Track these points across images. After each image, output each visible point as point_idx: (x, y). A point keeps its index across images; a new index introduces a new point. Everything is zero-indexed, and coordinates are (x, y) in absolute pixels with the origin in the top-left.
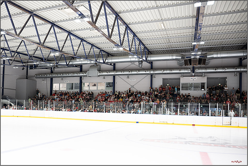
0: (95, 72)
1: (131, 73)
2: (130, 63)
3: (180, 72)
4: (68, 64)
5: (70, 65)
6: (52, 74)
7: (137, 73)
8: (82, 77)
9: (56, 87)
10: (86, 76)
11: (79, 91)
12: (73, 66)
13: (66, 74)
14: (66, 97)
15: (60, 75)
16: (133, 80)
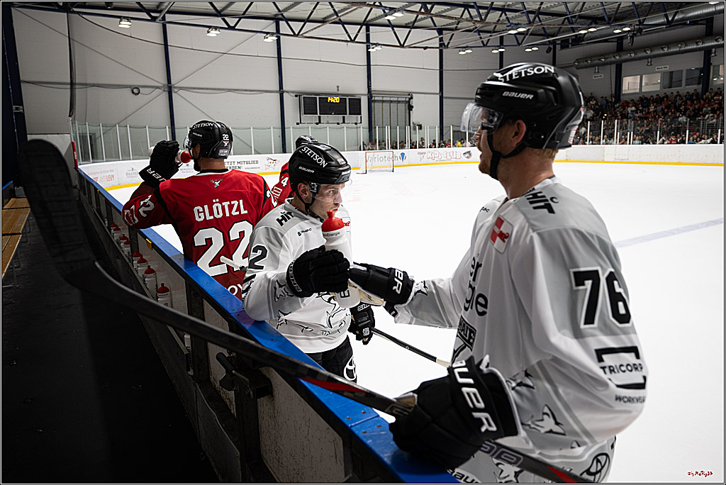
4: (670, 19)
5: (677, 21)
6: (621, 53)
8: (714, 50)
9: (630, 84)
11: (699, 90)
12: (685, 24)
13: (662, 48)
14: (659, 108)
15: (644, 54)
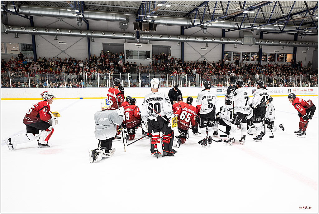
1: (60, 33)
3: (124, 37)
16: (63, 43)
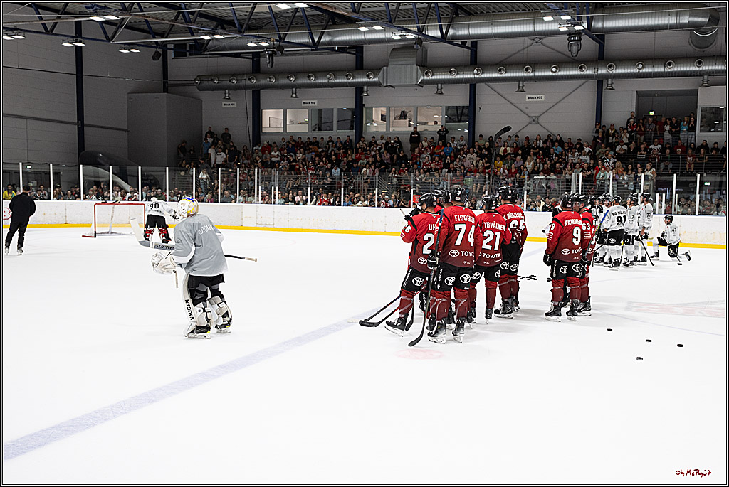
0: (407, 71)
1: (532, 74)
2: (527, 41)
3: (701, 69)
4: (316, 40)
5: (324, 44)
6: (259, 76)
7: (551, 73)
8: (365, 87)
9: (272, 120)
10: (378, 84)
11: (353, 138)
12: (333, 50)
13: (308, 77)
14: (309, 156)
15: (287, 81)
16: (536, 98)
